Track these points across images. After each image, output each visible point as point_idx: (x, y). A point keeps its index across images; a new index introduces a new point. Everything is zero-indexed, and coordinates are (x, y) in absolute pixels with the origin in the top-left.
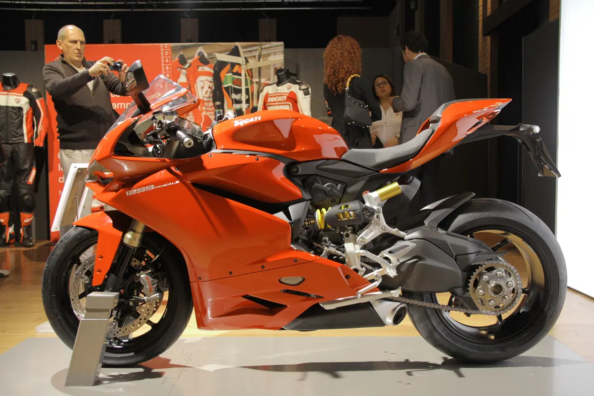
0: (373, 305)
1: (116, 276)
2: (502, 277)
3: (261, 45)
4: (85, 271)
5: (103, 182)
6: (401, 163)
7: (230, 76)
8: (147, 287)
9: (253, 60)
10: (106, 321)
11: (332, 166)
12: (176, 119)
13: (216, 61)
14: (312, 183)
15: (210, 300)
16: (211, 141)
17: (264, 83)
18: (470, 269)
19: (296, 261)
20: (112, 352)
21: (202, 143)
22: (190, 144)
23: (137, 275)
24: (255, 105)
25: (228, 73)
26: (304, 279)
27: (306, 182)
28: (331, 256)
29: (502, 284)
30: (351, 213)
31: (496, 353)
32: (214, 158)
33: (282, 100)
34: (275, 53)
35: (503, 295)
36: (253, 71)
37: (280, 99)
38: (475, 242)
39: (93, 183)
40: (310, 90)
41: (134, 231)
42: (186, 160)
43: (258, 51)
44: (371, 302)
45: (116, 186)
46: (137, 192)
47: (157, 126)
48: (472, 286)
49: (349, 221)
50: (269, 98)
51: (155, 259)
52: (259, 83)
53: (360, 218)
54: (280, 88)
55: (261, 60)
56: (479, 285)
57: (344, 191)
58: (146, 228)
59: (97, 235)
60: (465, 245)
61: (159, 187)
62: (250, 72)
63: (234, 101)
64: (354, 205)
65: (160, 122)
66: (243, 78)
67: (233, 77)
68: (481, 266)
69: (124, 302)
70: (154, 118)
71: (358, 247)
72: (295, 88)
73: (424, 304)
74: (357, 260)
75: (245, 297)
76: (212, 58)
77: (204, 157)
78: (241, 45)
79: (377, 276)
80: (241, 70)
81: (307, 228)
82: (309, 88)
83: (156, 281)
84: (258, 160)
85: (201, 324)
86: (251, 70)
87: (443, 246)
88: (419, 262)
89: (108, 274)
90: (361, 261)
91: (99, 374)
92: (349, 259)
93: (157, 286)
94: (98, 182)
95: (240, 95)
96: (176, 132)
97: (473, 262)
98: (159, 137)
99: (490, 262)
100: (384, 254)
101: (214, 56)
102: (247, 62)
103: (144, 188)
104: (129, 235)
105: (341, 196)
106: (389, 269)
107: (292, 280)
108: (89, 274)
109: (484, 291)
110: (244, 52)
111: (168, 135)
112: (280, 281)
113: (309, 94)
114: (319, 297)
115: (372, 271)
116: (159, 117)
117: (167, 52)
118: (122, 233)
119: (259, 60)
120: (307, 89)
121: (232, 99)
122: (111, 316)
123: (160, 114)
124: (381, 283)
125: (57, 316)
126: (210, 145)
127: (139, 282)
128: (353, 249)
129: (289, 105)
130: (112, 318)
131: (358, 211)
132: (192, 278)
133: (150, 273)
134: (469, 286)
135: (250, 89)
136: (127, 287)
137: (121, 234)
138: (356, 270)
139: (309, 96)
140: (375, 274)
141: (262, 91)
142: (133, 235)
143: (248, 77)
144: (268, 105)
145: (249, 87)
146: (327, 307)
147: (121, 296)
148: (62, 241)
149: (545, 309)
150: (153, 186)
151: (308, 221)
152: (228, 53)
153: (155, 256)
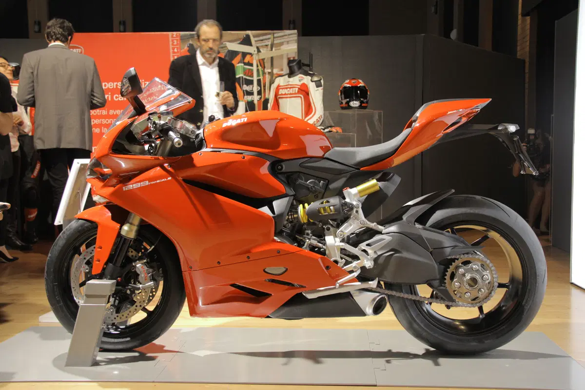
0: (353, 295)
1: (114, 265)
2: (477, 271)
3: (274, 34)
4: (85, 261)
5: (103, 178)
6: (379, 162)
7: (241, 66)
8: (142, 276)
9: (265, 49)
10: (104, 307)
11: (315, 163)
12: (170, 120)
13: (226, 51)
14: (296, 180)
15: (201, 288)
16: (202, 140)
17: (277, 74)
18: (447, 263)
19: (279, 252)
20: (109, 338)
21: (194, 142)
22: (179, 144)
23: (134, 264)
24: (267, 96)
25: (239, 63)
26: (287, 269)
27: (290, 179)
28: (313, 248)
29: (478, 277)
30: (332, 208)
31: (473, 345)
32: (204, 157)
33: (294, 92)
34: (288, 42)
35: (478, 288)
36: (265, 61)
37: (291, 91)
38: (451, 237)
39: (94, 178)
40: (322, 81)
41: (131, 224)
42: (179, 158)
43: (270, 40)
44: (351, 292)
45: (114, 181)
46: (133, 187)
47: (152, 127)
48: (449, 279)
49: (329, 215)
50: (280, 90)
51: (151, 250)
52: (271, 74)
53: (339, 212)
54: (291, 79)
55: (274, 49)
56: (455, 277)
57: (326, 187)
58: (142, 221)
59: (97, 227)
60: (440, 239)
61: (153, 182)
62: (262, 63)
63: (245, 92)
64: (335, 201)
65: (154, 123)
66: (255, 68)
67: (244, 68)
68: (458, 259)
69: (121, 290)
70: (149, 119)
71: (338, 240)
72: (307, 80)
73: (402, 295)
74: (337, 252)
75: (233, 285)
76: (222, 48)
77: (195, 155)
78: (252, 34)
79: (355, 267)
80: (252, 60)
81: (291, 222)
82: (321, 79)
83: (151, 270)
84: (244, 158)
85: (193, 312)
86: (263, 60)
87: (419, 240)
88: (396, 255)
89: (106, 263)
90: (341, 253)
91: (96, 356)
92: (329, 250)
93: (152, 275)
94: (98, 178)
95: (251, 86)
96: (168, 132)
97: (449, 255)
98: (153, 137)
99: (466, 256)
100: (362, 247)
101: (225, 46)
102: (259, 51)
103: (139, 184)
104: (126, 228)
105: (323, 193)
106: (367, 261)
107: (276, 270)
108: (89, 263)
109: (460, 283)
110: (256, 41)
111: (162, 135)
112: (264, 270)
113: (321, 86)
114: (302, 287)
115: (351, 263)
116: (155, 118)
117: (175, 41)
118: (120, 225)
119: (272, 50)
120: (320, 80)
121: (244, 91)
122: (108, 302)
123: (155, 115)
124: (359, 274)
125: (58, 302)
126: (201, 144)
127: (135, 271)
128: (333, 242)
129: (301, 97)
130: (110, 304)
131: (337, 206)
132: (184, 267)
133: (145, 262)
134: (445, 279)
135: (262, 80)
136: (124, 275)
137: (118, 226)
138: (336, 262)
139: (322, 88)
140: (354, 266)
141: (273, 83)
142: (130, 228)
143: (260, 68)
144: (279, 98)
145: (261, 77)
146: (310, 296)
147: (118, 284)
148: (64, 233)
149: (523, 303)
150: (147, 182)
151: (291, 215)
152: (239, 42)
153: (151, 247)
